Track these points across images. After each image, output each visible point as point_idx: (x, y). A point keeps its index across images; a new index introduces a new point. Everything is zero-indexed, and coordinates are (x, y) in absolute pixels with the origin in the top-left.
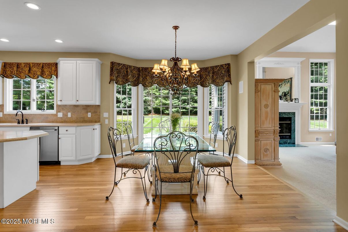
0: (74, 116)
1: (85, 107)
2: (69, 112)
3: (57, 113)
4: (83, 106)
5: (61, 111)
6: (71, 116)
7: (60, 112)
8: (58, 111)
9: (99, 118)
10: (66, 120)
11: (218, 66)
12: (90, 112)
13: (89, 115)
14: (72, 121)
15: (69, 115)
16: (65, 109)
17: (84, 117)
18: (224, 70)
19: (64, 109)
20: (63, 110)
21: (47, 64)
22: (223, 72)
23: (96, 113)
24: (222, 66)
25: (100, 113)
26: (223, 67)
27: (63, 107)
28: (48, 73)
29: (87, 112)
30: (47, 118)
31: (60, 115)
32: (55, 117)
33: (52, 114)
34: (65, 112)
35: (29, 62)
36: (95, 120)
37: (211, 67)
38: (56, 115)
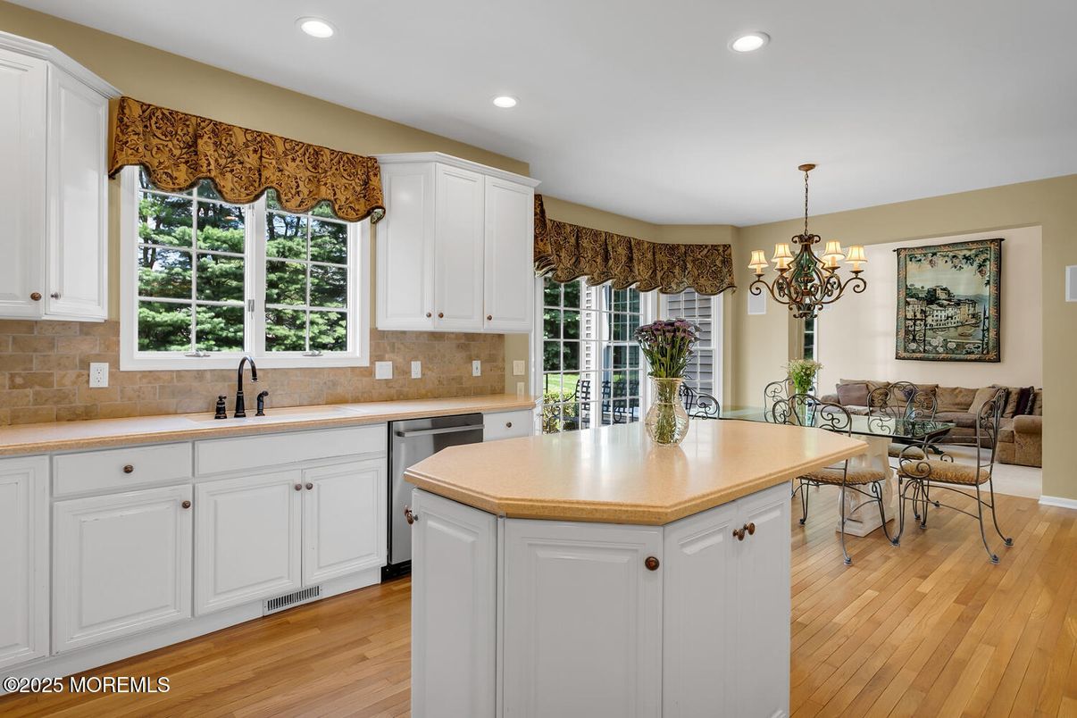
0: (429, 373)
1: (462, 341)
2: (416, 359)
3: (372, 363)
4: (458, 336)
5: (387, 356)
6: (423, 375)
7: (381, 359)
8: (376, 356)
9: (502, 378)
10: (405, 389)
11: (706, 246)
12: (478, 358)
13: (477, 368)
14: (423, 392)
15: (416, 370)
16: (402, 346)
17: (461, 378)
18: (720, 258)
19: (398, 348)
20: (393, 352)
21: (345, 158)
22: (718, 263)
23: (495, 361)
24: (714, 247)
25: (504, 360)
26: (718, 250)
27: (394, 341)
28: (349, 194)
29: (470, 359)
30: (334, 384)
31: (384, 371)
32: (365, 379)
33: (353, 369)
34: (400, 360)
35: (272, 133)
36: (492, 386)
37: (685, 246)
38: (369, 372)
